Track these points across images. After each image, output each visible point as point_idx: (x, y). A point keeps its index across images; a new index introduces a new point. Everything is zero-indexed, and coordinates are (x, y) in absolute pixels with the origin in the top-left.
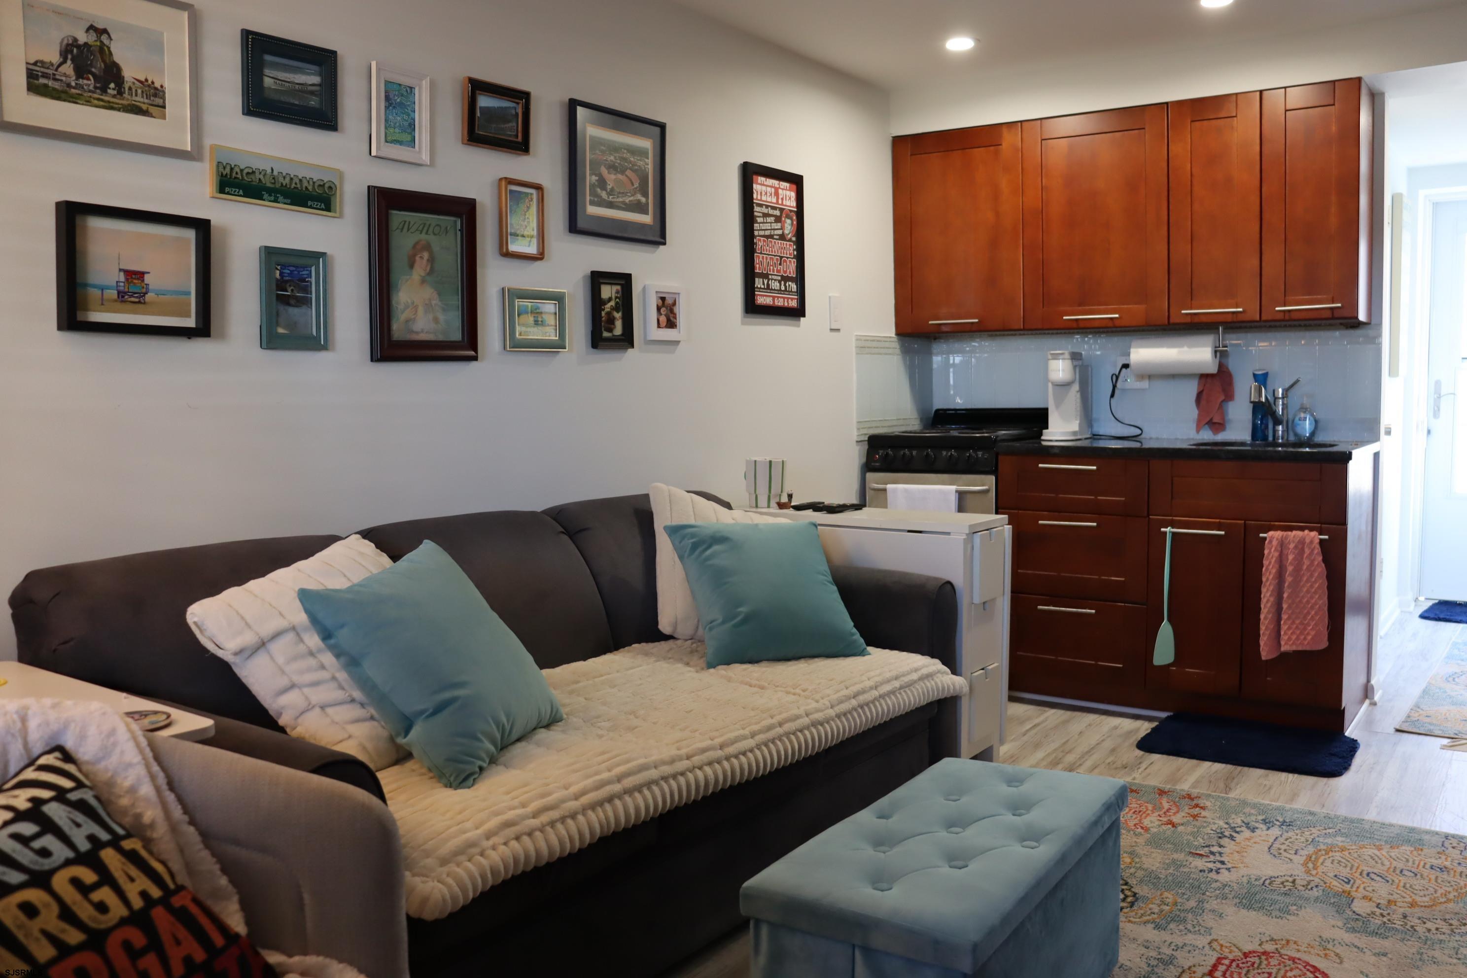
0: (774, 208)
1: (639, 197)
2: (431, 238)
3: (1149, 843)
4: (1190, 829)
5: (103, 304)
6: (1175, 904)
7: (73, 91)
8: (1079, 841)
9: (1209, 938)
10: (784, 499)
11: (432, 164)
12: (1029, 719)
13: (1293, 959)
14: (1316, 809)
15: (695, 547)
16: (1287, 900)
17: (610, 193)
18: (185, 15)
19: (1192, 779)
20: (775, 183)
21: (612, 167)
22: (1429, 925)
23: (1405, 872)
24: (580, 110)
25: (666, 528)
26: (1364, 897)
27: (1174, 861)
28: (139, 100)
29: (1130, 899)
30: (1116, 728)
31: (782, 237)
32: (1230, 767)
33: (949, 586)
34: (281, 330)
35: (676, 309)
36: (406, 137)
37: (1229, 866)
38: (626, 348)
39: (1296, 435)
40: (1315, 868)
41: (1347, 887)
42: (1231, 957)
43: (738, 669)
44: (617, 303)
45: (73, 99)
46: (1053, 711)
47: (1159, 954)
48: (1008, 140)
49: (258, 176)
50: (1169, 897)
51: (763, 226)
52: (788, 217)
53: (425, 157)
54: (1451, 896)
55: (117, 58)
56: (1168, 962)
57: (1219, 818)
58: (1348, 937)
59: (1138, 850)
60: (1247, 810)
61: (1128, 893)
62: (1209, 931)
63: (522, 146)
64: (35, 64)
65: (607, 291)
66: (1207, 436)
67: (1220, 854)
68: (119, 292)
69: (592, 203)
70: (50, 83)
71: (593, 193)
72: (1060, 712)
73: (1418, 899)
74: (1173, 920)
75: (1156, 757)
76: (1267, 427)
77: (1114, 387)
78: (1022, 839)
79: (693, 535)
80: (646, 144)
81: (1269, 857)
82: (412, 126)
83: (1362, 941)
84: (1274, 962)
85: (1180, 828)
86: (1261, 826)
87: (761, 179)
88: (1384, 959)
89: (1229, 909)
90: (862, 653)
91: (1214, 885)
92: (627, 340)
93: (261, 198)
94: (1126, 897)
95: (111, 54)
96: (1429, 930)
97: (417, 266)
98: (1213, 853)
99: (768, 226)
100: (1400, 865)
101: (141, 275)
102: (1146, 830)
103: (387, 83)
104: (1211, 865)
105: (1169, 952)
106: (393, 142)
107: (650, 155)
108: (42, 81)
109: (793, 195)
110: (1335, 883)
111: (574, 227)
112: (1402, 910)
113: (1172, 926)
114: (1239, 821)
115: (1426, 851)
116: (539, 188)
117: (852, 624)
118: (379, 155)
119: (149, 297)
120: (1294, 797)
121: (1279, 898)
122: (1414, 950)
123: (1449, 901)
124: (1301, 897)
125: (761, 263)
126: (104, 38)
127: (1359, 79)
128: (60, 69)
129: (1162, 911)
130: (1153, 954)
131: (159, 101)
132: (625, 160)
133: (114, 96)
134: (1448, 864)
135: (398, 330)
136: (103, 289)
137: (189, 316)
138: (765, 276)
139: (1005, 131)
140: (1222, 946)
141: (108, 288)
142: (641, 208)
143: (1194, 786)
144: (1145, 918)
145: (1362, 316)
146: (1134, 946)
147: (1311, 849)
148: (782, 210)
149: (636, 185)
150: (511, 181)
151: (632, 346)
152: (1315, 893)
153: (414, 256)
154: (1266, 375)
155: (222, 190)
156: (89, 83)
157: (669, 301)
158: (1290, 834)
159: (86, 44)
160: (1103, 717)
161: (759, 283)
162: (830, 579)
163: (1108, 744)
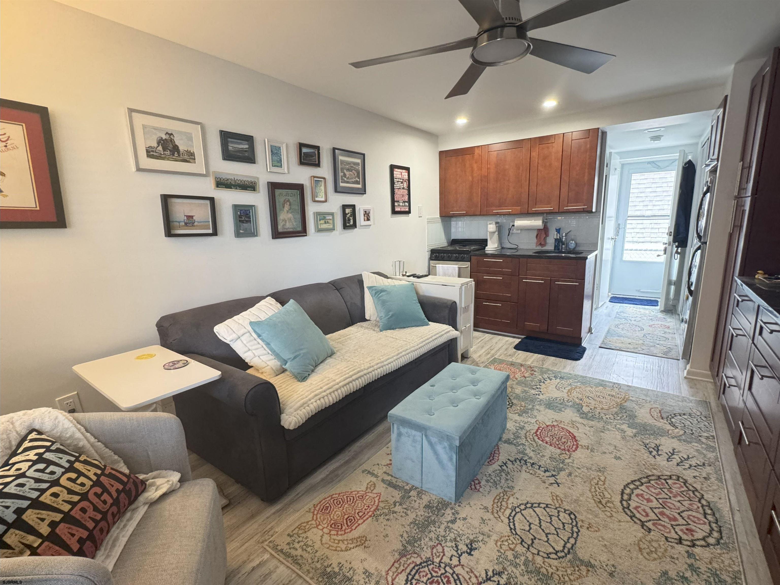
0: (401, 179)
1: (357, 179)
2: (289, 198)
3: (517, 384)
4: (530, 379)
5: (180, 228)
6: (525, 406)
7: (163, 156)
8: (493, 396)
9: (536, 420)
10: (404, 273)
11: (289, 173)
12: (480, 337)
13: (562, 428)
14: (572, 372)
15: (376, 293)
16: (561, 406)
17: (348, 178)
18: (199, 126)
19: (531, 360)
20: (401, 170)
21: (348, 170)
22: (607, 416)
23: (600, 397)
24: (336, 151)
25: (367, 287)
26: (587, 406)
27: (525, 390)
28: (186, 157)
29: (511, 404)
30: (507, 341)
31: (403, 188)
32: (544, 356)
33: (454, 303)
34: (241, 231)
35: (370, 215)
36: (279, 164)
37: (543, 393)
38: (354, 228)
39: (569, 248)
40: (571, 394)
41: (581, 402)
42: (542, 427)
43: (389, 331)
44: (351, 214)
45: (163, 159)
46: (488, 335)
47: (520, 425)
48: (477, 151)
49: (229, 181)
50: (523, 404)
51: (397, 185)
52: (405, 181)
53: (286, 171)
54: (615, 406)
55: (177, 143)
56: (522, 428)
57: (540, 375)
58: (581, 420)
59: (514, 386)
60: (549, 372)
61: (510, 402)
62: (536, 416)
63: (318, 165)
64: (149, 148)
65: (348, 211)
66: (539, 248)
67: (540, 388)
68: (185, 223)
69: (342, 182)
70: (155, 154)
71: (342, 179)
72: (490, 335)
73: (604, 407)
74: (524, 412)
75: (520, 352)
76: (559, 246)
77: (509, 232)
78: (475, 395)
79: (375, 290)
80: (359, 161)
81: (555, 390)
82: (281, 160)
83: (585, 422)
84: (556, 429)
85: (527, 379)
86: (553, 378)
87: (396, 170)
88: (592, 429)
89: (542, 408)
90: (428, 325)
91: (538, 400)
92: (354, 226)
93: (231, 188)
94: (510, 403)
95: (174, 142)
96: (607, 418)
97: (285, 207)
98: (537, 388)
99: (399, 185)
100: (598, 394)
101: (192, 217)
102: (516, 379)
103: (271, 146)
104: (537, 393)
105: (523, 424)
106: (274, 166)
107: (360, 165)
108: (152, 153)
109: (407, 174)
110: (577, 400)
111: (336, 191)
112: (598, 411)
113: (524, 415)
114: (546, 376)
115: (607, 389)
116: (324, 178)
117: (424, 316)
118: (271, 171)
119: (196, 224)
120: (565, 367)
121: (559, 405)
122: (602, 426)
123: (614, 408)
124: (566, 405)
125: (396, 198)
126: (172, 137)
127: (598, 129)
128: (158, 149)
129: (521, 409)
130: (518, 425)
131: (193, 157)
132: (352, 167)
133: (177, 157)
134: (614, 394)
135: (280, 229)
136: (179, 222)
137: (210, 229)
138: (398, 201)
139: (476, 149)
140: (540, 422)
141: (181, 222)
142: (358, 183)
143: (532, 363)
144: (515, 412)
145: (594, 210)
146: (512, 422)
147: (569, 387)
148: (403, 179)
149: (356, 175)
150: (314, 177)
151: (356, 227)
152: (570, 404)
153: (284, 204)
154: (560, 229)
155: (217, 186)
156: (168, 153)
157: (367, 212)
158: (563, 382)
159: (166, 139)
160: (503, 337)
161: (396, 204)
162: (418, 302)
163: (505, 347)
